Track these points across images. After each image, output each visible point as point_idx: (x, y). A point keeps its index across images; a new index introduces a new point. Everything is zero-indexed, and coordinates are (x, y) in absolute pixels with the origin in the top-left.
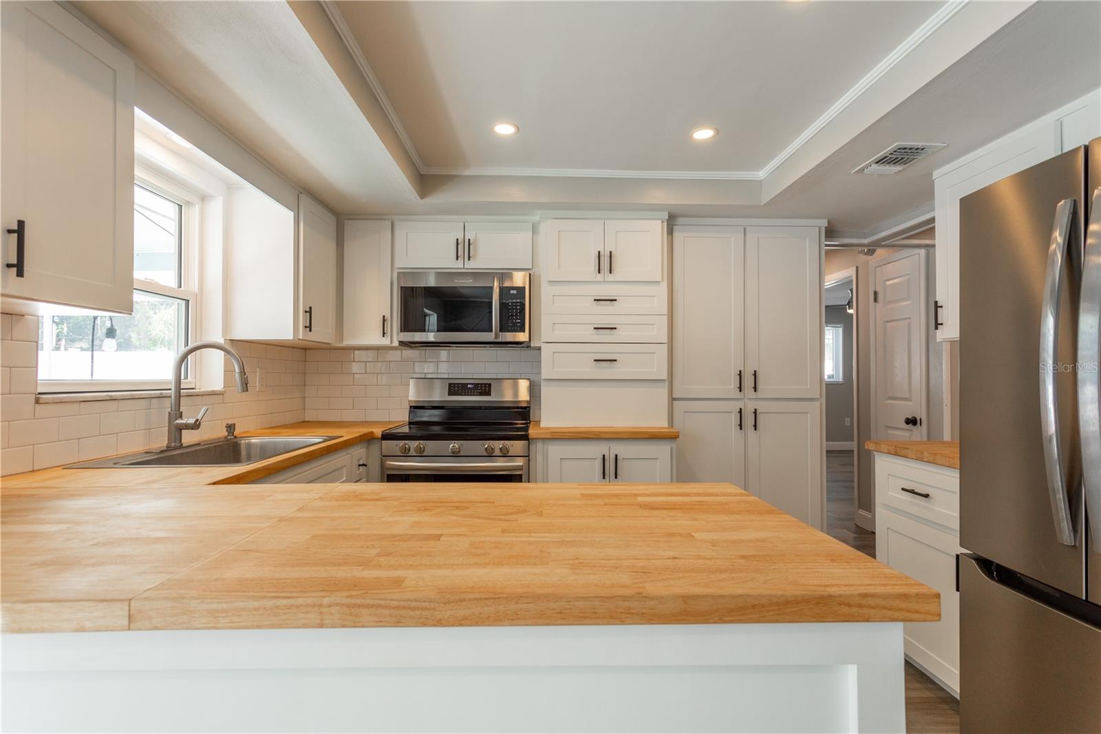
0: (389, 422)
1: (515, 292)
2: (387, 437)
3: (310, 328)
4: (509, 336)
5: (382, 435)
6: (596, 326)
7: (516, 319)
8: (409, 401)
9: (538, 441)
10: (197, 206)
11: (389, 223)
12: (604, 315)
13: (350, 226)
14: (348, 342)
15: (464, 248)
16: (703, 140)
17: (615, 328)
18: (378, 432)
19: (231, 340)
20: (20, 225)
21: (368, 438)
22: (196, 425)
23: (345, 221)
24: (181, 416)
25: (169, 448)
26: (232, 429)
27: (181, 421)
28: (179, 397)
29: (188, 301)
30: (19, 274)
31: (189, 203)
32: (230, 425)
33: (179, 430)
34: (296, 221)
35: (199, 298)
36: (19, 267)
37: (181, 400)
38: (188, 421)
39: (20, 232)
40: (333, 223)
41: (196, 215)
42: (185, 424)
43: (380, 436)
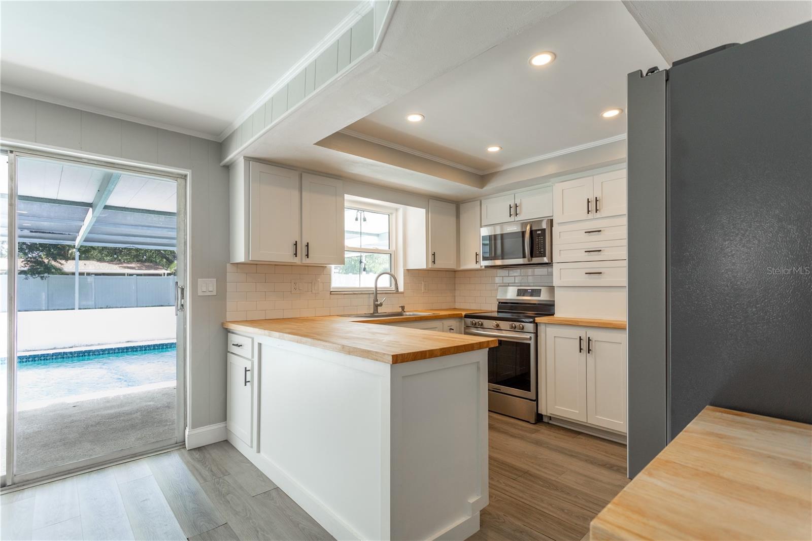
0: (470, 310)
1: (540, 232)
2: (467, 316)
3: (434, 262)
4: (535, 260)
5: (465, 315)
6: (587, 250)
7: (541, 249)
8: (498, 299)
9: (542, 324)
11: (479, 202)
12: (594, 242)
13: (462, 207)
14: (462, 268)
15: (514, 210)
16: (610, 117)
17: (600, 251)
18: (464, 313)
19: (407, 270)
20: (308, 243)
21: (459, 317)
22: (381, 305)
23: (461, 205)
24: (377, 301)
25: (374, 313)
26: (403, 308)
27: (376, 303)
28: (377, 294)
29: (391, 254)
30: (308, 257)
31: (392, 214)
32: (402, 307)
33: (376, 306)
34: (427, 213)
35: (396, 252)
36: (307, 256)
37: (378, 295)
38: (379, 303)
39: (307, 246)
40: (453, 207)
41: (393, 217)
42: (377, 304)
43: (464, 316)
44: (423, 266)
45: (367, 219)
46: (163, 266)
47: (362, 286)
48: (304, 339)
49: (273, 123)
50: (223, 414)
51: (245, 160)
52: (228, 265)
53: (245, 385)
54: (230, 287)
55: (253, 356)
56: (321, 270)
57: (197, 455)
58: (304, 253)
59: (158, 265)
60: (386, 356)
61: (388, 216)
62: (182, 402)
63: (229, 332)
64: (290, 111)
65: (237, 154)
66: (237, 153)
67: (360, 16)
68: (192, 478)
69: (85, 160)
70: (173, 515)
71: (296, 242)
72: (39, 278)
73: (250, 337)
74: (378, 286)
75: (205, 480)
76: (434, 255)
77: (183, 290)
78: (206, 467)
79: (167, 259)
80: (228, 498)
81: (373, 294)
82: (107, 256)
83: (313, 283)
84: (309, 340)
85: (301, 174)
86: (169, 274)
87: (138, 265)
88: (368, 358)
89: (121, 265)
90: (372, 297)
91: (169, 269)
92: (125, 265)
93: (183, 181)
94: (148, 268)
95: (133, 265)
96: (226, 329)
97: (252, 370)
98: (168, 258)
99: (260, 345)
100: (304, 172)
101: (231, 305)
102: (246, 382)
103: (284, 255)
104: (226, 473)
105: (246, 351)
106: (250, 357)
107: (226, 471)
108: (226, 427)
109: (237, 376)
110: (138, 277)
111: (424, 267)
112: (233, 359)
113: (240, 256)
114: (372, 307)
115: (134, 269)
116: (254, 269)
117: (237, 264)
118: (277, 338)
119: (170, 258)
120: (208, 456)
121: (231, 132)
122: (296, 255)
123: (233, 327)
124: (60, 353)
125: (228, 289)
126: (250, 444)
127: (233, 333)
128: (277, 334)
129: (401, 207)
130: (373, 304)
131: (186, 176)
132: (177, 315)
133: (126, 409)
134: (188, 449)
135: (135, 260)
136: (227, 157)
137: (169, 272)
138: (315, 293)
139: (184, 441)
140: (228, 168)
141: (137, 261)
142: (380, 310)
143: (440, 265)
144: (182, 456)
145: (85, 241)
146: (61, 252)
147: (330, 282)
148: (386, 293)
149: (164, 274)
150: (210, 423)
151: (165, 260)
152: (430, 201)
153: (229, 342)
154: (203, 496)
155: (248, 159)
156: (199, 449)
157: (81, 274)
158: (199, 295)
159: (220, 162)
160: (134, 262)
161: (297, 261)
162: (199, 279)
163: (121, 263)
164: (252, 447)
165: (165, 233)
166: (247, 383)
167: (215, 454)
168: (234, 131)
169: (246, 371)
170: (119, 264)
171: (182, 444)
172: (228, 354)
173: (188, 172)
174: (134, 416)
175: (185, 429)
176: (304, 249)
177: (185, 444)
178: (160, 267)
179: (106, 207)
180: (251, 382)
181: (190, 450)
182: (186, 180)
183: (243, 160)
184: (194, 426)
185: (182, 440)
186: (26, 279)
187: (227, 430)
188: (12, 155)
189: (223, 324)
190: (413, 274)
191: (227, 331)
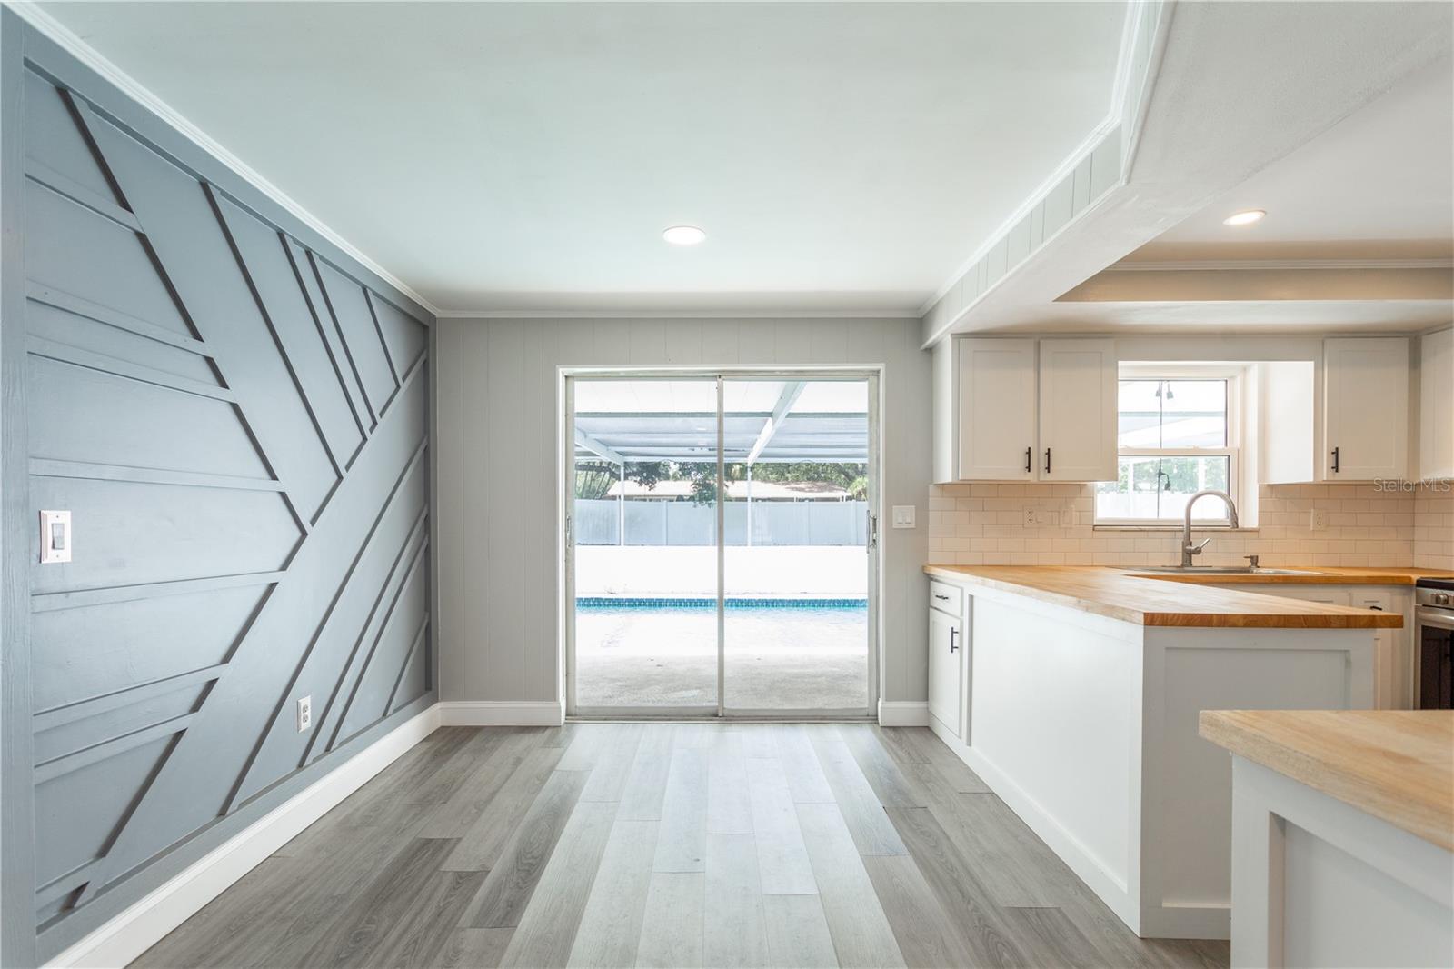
2: (1422, 584)
3: (1336, 468)
5: (1418, 581)
10: (1239, 379)
13: (1428, 344)
18: (1415, 577)
19: (1268, 486)
20: (1049, 450)
21: (1403, 584)
22: (1198, 551)
23: (1424, 337)
24: (1191, 544)
25: (1183, 566)
26: (1254, 560)
27: (1188, 548)
28: (1189, 531)
29: (1229, 456)
30: (1049, 472)
31: (1233, 378)
32: (1252, 558)
33: (1188, 555)
34: (1318, 369)
35: (1241, 452)
36: (1048, 469)
37: (1192, 533)
38: (1193, 548)
39: (1048, 453)
40: (1401, 348)
41: (1236, 386)
42: (1190, 550)
43: (1415, 582)
44: (1307, 476)
45: (1174, 394)
46: (840, 485)
47: (1162, 516)
48: (1028, 590)
49: (989, 290)
50: (924, 691)
51: (953, 339)
52: (931, 487)
53: (952, 651)
54: (933, 517)
55: (962, 614)
56: (1076, 489)
57: (892, 734)
58: (1044, 464)
59: (834, 484)
60: (1137, 614)
61: (1224, 382)
62: (875, 664)
63: (932, 579)
64: (1010, 273)
65: (942, 334)
66: (941, 332)
67: (1102, 136)
68: (886, 754)
69: (778, 373)
70: (867, 782)
71: (1029, 449)
72: (707, 506)
73: (959, 587)
74: (1193, 517)
75: (902, 761)
76: (1336, 453)
77: (875, 520)
78: (903, 749)
79: (847, 475)
80: (930, 785)
81: (1183, 531)
82: (772, 473)
83: (1061, 513)
84: (1035, 590)
85: (1039, 343)
86: (849, 498)
87: (809, 485)
88: (1112, 616)
89: (787, 486)
90: (1181, 536)
91: (849, 490)
92: (793, 485)
93: (875, 379)
94: (821, 489)
95: (802, 485)
96: (928, 575)
97: (960, 633)
98: (847, 473)
99: (971, 597)
100: (1042, 338)
101: (934, 543)
102: (953, 648)
103: (1011, 469)
104: (926, 761)
105: (953, 606)
106: (958, 614)
107: (928, 759)
108: (928, 708)
109: (941, 640)
110: (811, 503)
111: (1309, 478)
112: (935, 615)
113: (946, 474)
114: (1180, 555)
115: (804, 490)
116: (967, 492)
117: (943, 484)
118: (992, 587)
119: (851, 472)
120: (904, 738)
121: (935, 302)
122: (1029, 468)
123: (936, 572)
124: (734, 600)
125: (931, 520)
126: (957, 733)
127: (936, 581)
128: (993, 582)
129: (1255, 367)
130: (1181, 550)
131: (878, 371)
132: (868, 552)
133: (811, 671)
134: (880, 725)
135: (805, 478)
136: (927, 339)
137: (850, 494)
138: (1066, 528)
139: (877, 716)
140: (931, 351)
141: (808, 479)
142: (1196, 560)
143: (1348, 473)
144: (875, 732)
145: (759, 457)
146: (727, 473)
147: (1092, 511)
148: (1213, 529)
149: (843, 498)
150: (906, 698)
151: (843, 476)
152: (1328, 342)
153: (932, 592)
154: (900, 775)
155: (957, 337)
156: (894, 728)
157: (753, 500)
158: (894, 527)
159: (921, 345)
160: (804, 480)
161: (1030, 477)
162: (894, 507)
163: (788, 484)
164: (960, 738)
165: (848, 440)
166: (954, 650)
167: (913, 737)
168: (938, 303)
169: (953, 632)
170: (786, 484)
171: (873, 719)
172: (931, 609)
173: (881, 367)
174: (819, 679)
175: (878, 700)
176: (1044, 459)
177: (877, 719)
178: (837, 487)
179: (790, 415)
180: (960, 648)
181: (885, 727)
182: (878, 376)
183: (950, 340)
184: (888, 699)
185: (874, 714)
186: (695, 507)
187: (929, 713)
188: (720, 380)
189: (923, 568)
190: (1280, 495)
191: (929, 578)
